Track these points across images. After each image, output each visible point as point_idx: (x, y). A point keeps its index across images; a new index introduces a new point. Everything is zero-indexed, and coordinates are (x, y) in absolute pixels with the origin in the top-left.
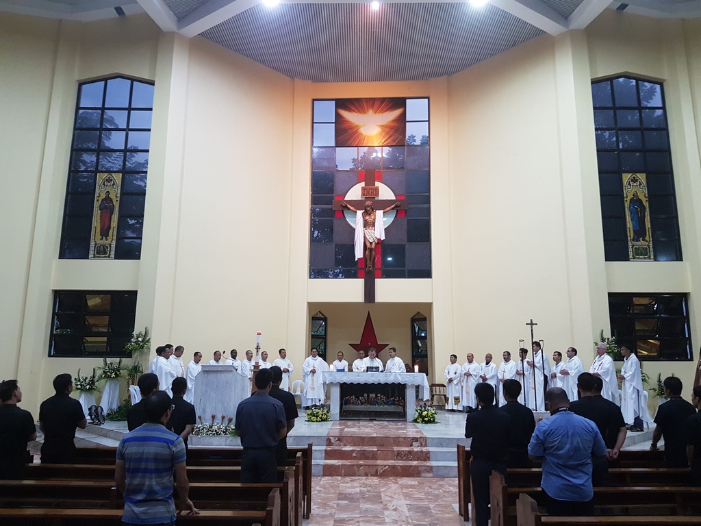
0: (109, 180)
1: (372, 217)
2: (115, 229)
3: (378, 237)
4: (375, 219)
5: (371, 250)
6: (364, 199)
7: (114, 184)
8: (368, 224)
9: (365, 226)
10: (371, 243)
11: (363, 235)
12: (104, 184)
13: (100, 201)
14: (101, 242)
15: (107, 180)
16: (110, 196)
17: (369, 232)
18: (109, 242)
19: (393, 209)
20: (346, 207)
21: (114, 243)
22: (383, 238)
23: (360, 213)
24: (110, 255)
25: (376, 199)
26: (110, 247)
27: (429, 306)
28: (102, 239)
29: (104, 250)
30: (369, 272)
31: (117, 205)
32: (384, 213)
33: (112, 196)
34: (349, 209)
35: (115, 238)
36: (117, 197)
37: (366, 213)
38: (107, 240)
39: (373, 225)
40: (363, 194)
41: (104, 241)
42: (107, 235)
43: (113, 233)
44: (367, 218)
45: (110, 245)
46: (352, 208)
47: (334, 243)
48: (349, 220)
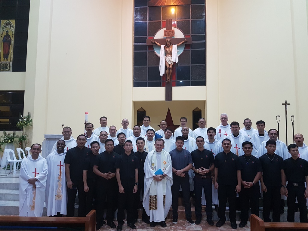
0: (8, 24)
1: (170, 49)
2: (12, 54)
3: (174, 61)
4: (172, 50)
5: (169, 69)
6: (165, 38)
7: (11, 26)
8: (168, 53)
9: (166, 55)
10: (169, 65)
11: (165, 60)
12: (5, 26)
13: (3, 37)
14: (4, 62)
15: (7, 24)
16: (9, 34)
17: (169, 57)
18: (9, 61)
19: (183, 44)
20: (154, 43)
21: (11, 62)
22: (177, 61)
23: (163, 47)
24: (9, 69)
25: (173, 37)
26: (10, 64)
27: (204, 103)
28: (4, 60)
29: (6, 66)
30: (168, 83)
31: (13, 39)
32: (177, 46)
33: (10, 34)
34: (156, 45)
35: (12, 59)
36: (13, 34)
37: (167, 46)
38: (7, 60)
39: (171, 53)
40: (165, 35)
41: (6, 61)
42: (7, 58)
43: (11, 56)
44: (167, 49)
45: (9, 63)
46: (158, 44)
47: (148, 66)
48: (156, 51)
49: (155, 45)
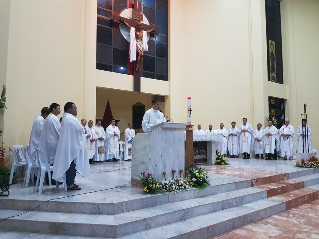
1: (141, 34)
4: (142, 36)
5: (141, 56)
8: (138, 38)
10: (141, 52)
11: (136, 45)
17: (140, 43)
20: (123, 22)
22: (147, 50)
30: (137, 72)
32: (147, 33)
34: (125, 24)
37: (137, 30)
39: (142, 39)
40: (134, 17)
44: (138, 33)
46: (127, 24)
47: (112, 47)
48: (122, 32)
49: (123, 24)
